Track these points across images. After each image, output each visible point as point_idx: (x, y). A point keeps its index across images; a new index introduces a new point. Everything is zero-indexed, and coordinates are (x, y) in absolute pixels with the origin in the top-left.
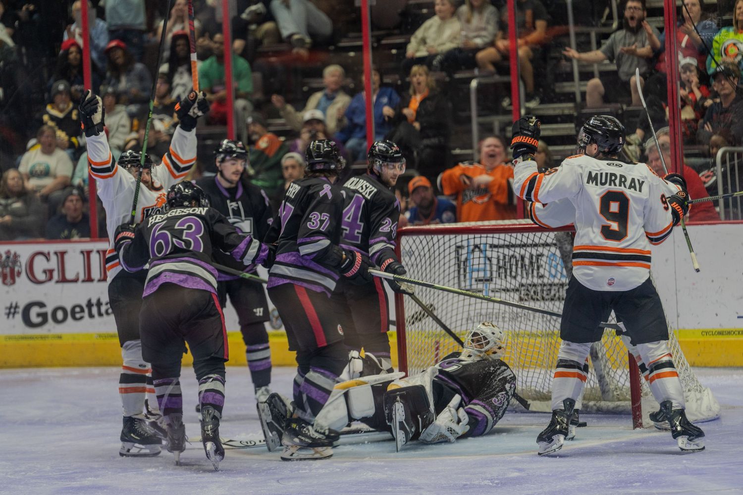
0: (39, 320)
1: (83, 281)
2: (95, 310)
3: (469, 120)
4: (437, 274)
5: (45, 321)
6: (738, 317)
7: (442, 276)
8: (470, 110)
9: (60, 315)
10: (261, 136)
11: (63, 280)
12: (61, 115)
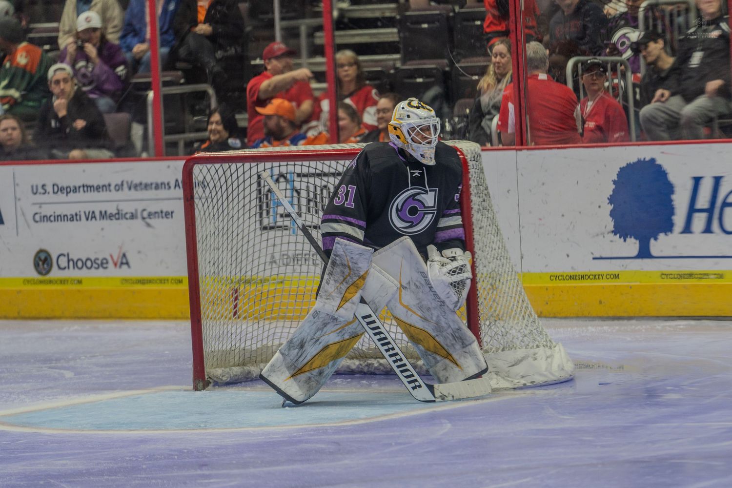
3: (271, 25)
4: (236, 209)
6: (594, 259)
7: (241, 212)
8: (273, 12)
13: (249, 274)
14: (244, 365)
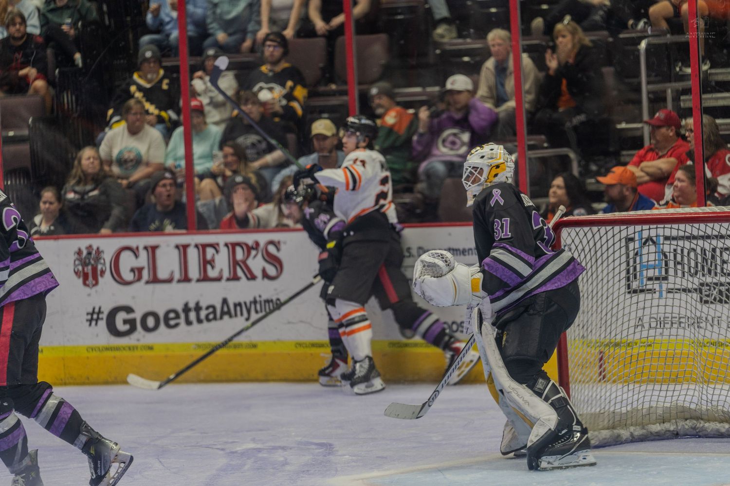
0: (127, 327)
1: (179, 281)
2: (192, 316)
5: (133, 329)
8: (639, 76)
9: (151, 322)
10: (387, 110)
11: (155, 280)
12: (148, 86)
13: (618, 337)
14: (614, 428)
